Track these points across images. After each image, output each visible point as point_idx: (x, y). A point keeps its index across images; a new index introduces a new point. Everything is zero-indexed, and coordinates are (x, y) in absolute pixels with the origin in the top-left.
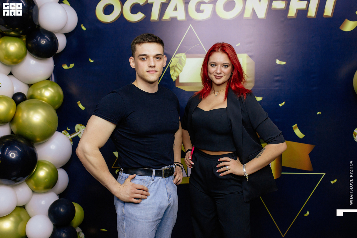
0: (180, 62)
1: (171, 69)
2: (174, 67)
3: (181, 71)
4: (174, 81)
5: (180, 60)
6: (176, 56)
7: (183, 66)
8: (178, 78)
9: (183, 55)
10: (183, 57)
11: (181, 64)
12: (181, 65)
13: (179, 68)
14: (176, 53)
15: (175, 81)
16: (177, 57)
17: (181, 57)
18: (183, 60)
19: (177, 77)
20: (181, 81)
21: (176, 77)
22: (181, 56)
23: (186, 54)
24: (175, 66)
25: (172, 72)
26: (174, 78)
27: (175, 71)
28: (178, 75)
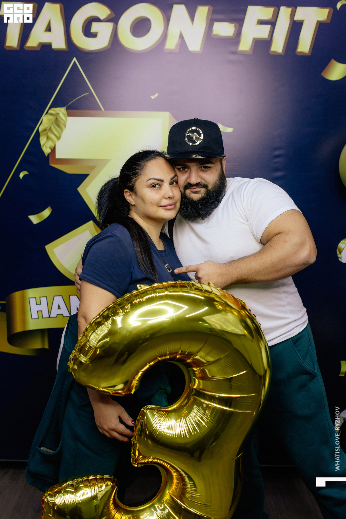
0: (57, 122)
1: (41, 134)
2: (47, 131)
3: (59, 138)
4: (46, 155)
5: (57, 119)
6: (50, 111)
7: (62, 130)
8: (53, 150)
9: (61, 111)
10: (61, 115)
11: (59, 126)
12: (58, 129)
13: (56, 133)
14: (50, 108)
15: (49, 155)
16: (51, 114)
17: (59, 114)
18: (62, 119)
19: (52, 148)
20: (58, 156)
21: (50, 148)
22: (58, 112)
23: (67, 109)
24: (48, 129)
25: (43, 140)
26: (47, 151)
27: (48, 138)
28: (53, 146)
